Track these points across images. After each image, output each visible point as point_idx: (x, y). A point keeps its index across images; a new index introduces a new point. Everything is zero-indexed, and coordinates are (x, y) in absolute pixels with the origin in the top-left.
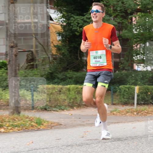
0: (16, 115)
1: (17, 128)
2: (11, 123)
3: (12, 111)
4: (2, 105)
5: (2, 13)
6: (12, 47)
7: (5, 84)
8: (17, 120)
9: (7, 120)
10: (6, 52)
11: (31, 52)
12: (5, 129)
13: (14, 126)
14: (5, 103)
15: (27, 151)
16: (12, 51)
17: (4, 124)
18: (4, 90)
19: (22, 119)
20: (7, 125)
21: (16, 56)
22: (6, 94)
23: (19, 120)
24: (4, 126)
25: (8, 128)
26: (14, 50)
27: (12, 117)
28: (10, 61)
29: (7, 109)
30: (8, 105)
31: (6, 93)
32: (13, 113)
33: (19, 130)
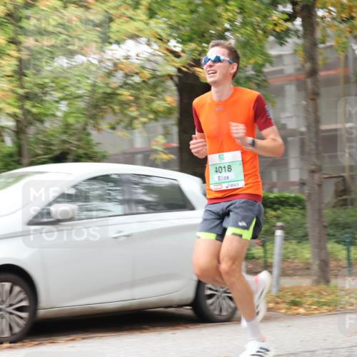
0: (323, 286)
1: (325, 307)
2: (316, 299)
3: (315, 278)
4: (298, 268)
5: (291, 117)
6: (313, 172)
7: (300, 233)
8: (325, 294)
9: (308, 293)
10: (301, 180)
11: (341, 178)
12: (305, 308)
13: (320, 304)
14: (302, 265)
15: (349, 347)
16: (313, 179)
17: (304, 300)
18: (299, 242)
19: (333, 293)
20: (309, 303)
21: (320, 186)
22: (304, 250)
23: (329, 295)
24: (304, 303)
25: (310, 308)
26: (317, 176)
27: (316, 288)
28: (310, 195)
29: (308, 275)
30: (308, 269)
31: (303, 248)
32: (317, 282)
33: (330, 311)
